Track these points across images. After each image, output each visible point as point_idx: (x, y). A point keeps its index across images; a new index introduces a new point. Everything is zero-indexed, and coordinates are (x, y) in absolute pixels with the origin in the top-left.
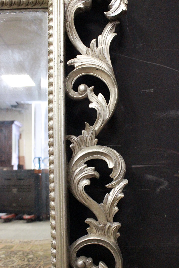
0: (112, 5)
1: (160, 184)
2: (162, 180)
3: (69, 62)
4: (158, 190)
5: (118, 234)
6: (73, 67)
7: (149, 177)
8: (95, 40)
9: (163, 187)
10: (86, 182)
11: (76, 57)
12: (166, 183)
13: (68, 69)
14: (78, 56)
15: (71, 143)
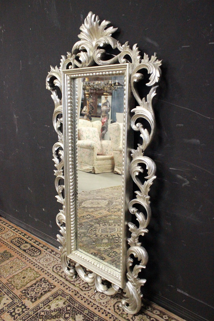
0: (151, 79)
1: (185, 182)
2: (186, 179)
3: (132, 111)
4: (183, 185)
5: (149, 202)
6: (134, 113)
7: (179, 176)
8: (144, 98)
9: (186, 184)
10: (137, 174)
11: (136, 108)
12: (188, 182)
13: (131, 114)
14: (137, 107)
15: (132, 153)
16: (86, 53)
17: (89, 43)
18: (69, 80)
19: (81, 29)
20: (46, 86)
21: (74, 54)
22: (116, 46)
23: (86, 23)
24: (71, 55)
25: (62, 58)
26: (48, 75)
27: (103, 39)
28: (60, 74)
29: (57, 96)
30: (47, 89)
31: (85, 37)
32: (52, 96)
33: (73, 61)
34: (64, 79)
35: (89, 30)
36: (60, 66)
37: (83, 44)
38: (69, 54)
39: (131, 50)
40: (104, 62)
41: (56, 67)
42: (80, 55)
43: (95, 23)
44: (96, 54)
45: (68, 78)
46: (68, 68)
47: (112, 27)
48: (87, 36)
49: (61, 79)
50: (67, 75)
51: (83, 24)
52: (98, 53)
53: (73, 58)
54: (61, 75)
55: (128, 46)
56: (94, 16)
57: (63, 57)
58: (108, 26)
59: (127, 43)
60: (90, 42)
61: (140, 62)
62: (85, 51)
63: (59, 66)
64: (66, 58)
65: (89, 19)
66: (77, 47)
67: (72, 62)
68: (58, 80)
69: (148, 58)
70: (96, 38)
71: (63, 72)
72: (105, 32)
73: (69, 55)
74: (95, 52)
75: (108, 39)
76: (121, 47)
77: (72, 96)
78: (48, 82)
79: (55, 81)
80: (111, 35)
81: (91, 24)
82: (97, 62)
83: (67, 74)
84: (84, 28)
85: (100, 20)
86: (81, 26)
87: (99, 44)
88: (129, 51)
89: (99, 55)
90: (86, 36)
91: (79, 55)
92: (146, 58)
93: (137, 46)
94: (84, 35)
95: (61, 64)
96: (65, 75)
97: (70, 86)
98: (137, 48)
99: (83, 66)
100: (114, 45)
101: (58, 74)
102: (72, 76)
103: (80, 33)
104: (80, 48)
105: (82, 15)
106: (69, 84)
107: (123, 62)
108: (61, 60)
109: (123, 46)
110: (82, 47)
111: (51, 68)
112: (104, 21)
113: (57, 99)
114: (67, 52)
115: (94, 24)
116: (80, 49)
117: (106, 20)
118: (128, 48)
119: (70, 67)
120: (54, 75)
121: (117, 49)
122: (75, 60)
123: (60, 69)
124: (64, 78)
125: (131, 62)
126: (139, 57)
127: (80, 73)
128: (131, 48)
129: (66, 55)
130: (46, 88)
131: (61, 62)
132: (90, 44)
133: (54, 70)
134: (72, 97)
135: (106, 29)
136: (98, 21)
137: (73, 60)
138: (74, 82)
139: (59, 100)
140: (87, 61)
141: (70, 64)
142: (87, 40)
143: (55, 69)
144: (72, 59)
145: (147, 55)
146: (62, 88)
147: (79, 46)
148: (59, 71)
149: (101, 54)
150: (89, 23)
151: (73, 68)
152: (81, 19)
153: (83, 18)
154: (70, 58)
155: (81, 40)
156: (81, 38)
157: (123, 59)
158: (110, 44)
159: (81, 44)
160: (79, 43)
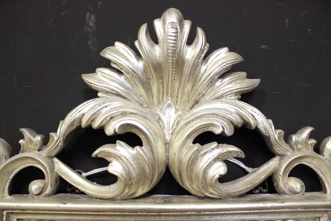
24: (41, 142)
33: (52, 166)
37: (124, 114)
38: (32, 138)
43: (190, 50)
52: (216, 159)
53: (48, 154)
66: (91, 120)
70: (175, 98)
71: (3, 209)
73: (29, 141)
80: (240, 97)
86: (111, 48)
87: (219, 124)
91: (108, 153)
105: (93, 17)
110: (124, 126)
114: (25, 131)
115: (186, 52)
116: (110, 132)
122: (56, 160)
136: (207, 47)
137: (49, 160)
144: (44, 155)
147: (104, 120)
150: (169, 43)
151: (51, 193)
152: (86, 29)
153: (96, 23)
154: (33, 153)
155: (99, 94)
156: (105, 87)
157: (288, 178)
158: (262, 129)
159: (117, 111)
160: (106, 107)
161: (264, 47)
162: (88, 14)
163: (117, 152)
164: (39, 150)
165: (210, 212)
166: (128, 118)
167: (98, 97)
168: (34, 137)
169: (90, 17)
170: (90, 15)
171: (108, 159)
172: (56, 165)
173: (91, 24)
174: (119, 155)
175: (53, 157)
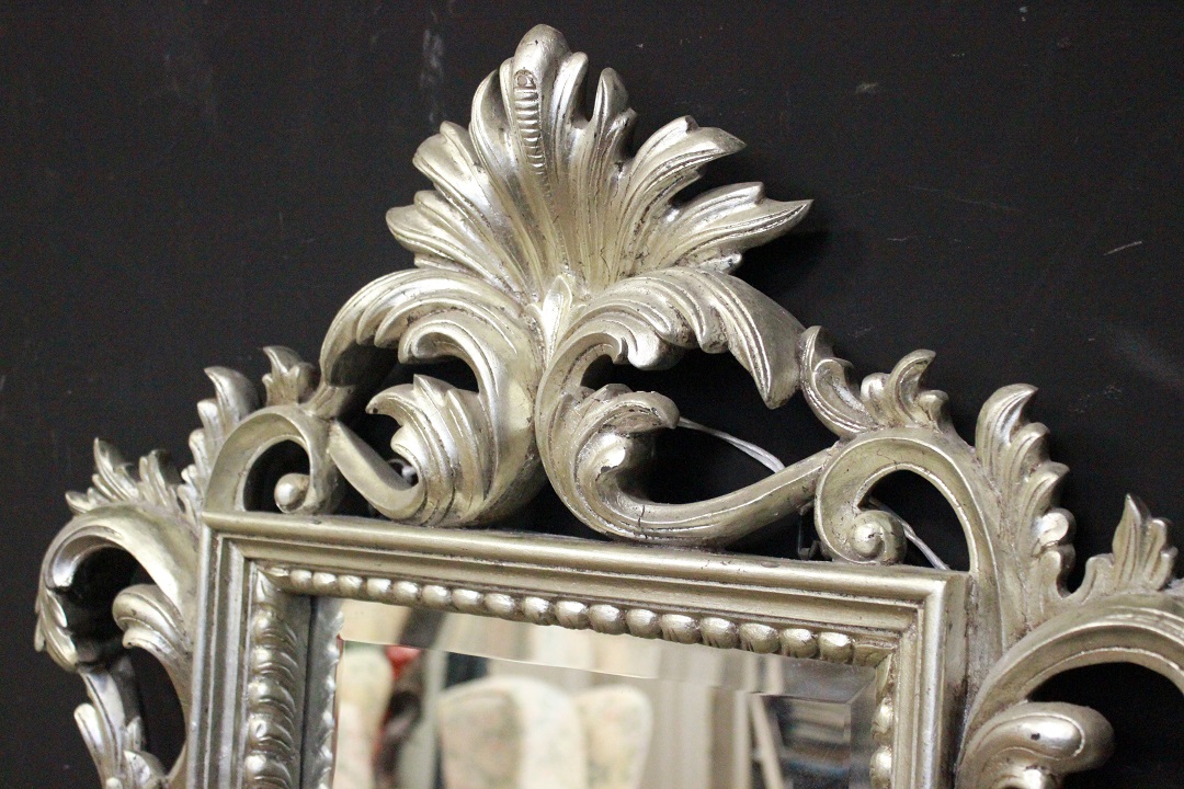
16: (465, 403)
17: (498, 302)
18: (262, 605)
19: (427, 162)
20: (34, 618)
21: (335, 381)
22: (791, 376)
23: (489, 121)
24: (303, 381)
25: (209, 392)
26: (65, 535)
27: (663, 300)
28: (177, 536)
29: (134, 728)
30: (44, 654)
31: (463, 239)
32: (85, 716)
33: (323, 440)
34: (224, 597)
35: (510, 189)
36: (189, 459)
37: (437, 309)
38: (283, 369)
39: (952, 436)
40: (660, 515)
41: (149, 463)
42: (410, 416)
43: (581, 136)
44: (577, 428)
45: (262, 588)
46: (260, 496)
47: (754, 189)
48: (477, 229)
49: (193, 592)
50: (248, 560)
51: (448, 130)
52: (603, 427)
53: (321, 412)
54: (188, 551)
55: (930, 397)
56: (572, 70)
57: (223, 382)
58: (712, 177)
59: (913, 362)
60: (506, 292)
61: (1071, 579)
62: (454, 372)
63: (176, 461)
64: (257, 398)
65: (527, 93)
66: (374, 324)
67: (307, 444)
68: (160, 596)
69: (1166, 556)
70: (577, 265)
71: (216, 530)
72: (676, 227)
73: (281, 379)
74: (565, 409)
75: (713, 302)
76: (847, 395)
77: (286, 758)
78: (58, 590)
79: (129, 601)
80: (737, 258)
81: (545, 140)
82: (577, 503)
83: (253, 553)
84: (464, 163)
85: (631, 113)
86: (432, 140)
87: (618, 336)
88: (937, 441)
89: (614, 452)
90: (471, 235)
91: (395, 404)
92: (1141, 555)
93: (1030, 413)
94: (456, 219)
95: (197, 441)
96: (237, 555)
97: (276, 660)
98: (1032, 434)
99: (425, 516)
100: (778, 369)
101: (157, 528)
102: (302, 576)
103: (407, 200)
104: (410, 345)
105: (438, 43)
106: (259, 641)
107: (868, 548)
108: (206, 408)
109: (873, 384)
110: (431, 341)
111: (104, 462)
112: (680, 124)
113: (129, 755)
114: (272, 353)
115: (570, 143)
116: (403, 355)
117: (699, 122)
118: (920, 416)
119: (285, 489)
120: (125, 535)
121: (798, 400)
122: (337, 428)
123: (189, 493)
124: (225, 582)
125: (959, 561)
126: (1054, 526)
127: (387, 567)
128: (961, 420)
129: (253, 371)
130: (39, 643)
131: (197, 423)
132: (514, 314)
133: (128, 490)
134: (282, 767)
135: (684, 198)
136: (618, 125)
137: (320, 427)
138: (312, 622)
139: (147, 771)
140: (472, 475)
141: (288, 458)
142: (477, 267)
143: (134, 473)
144: (310, 413)
145: (1160, 522)
146: (187, 676)
147: (393, 325)
148: (168, 504)
149: (636, 436)
150: (521, 127)
151: (318, 506)
152: (423, 76)
153: (443, 60)
154: (286, 408)
155: (417, 261)
156: (423, 242)
157: (857, 510)
158: (735, 352)
159: (419, 303)
160: (403, 292)
161: (866, 87)
162: (427, 35)
163: (411, 402)
164: (301, 400)
165: (604, 571)
166: (440, 321)
167: (414, 267)
168: (289, 367)
169: (432, 42)
170: (431, 39)
171: (399, 420)
172: (333, 440)
173: (435, 63)
174: (411, 408)
175: (332, 418)
